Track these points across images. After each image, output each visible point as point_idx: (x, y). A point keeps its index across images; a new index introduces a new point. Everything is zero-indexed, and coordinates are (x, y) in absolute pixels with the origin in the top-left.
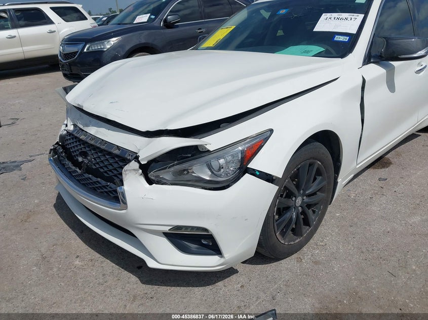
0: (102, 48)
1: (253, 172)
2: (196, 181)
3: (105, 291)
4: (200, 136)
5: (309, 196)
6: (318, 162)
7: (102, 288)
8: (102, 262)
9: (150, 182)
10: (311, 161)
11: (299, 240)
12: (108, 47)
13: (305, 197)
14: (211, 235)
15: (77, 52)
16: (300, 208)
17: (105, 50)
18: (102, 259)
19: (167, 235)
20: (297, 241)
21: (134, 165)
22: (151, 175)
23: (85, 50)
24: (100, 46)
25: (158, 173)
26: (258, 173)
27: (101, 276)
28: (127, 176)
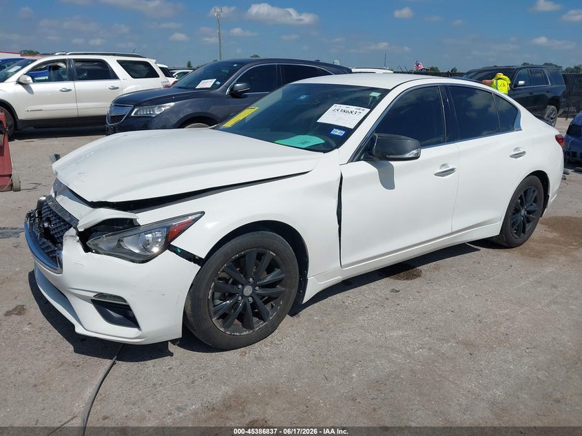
0: (151, 114)
1: (174, 250)
2: (126, 253)
3: (38, 355)
4: (136, 211)
5: (263, 286)
6: (271, 253)
7: (37, 352)
8: (50, 331)
9: (87, 249)
10: (261, 250)
11: (247, 332)
12: (158, 113)
13: (257, 288)
14: (128, 306)
15: (124, 115)
16: (250, 299)
17: (154, 116)
18: (52, 328)
19: (94, 302)
20: (245, 333)
21: (72, 231)
22: (90, 243)
23: (133, 115)
24: (150, 111)
25: (96, 242)
26: (179, 251)
27: (42, 343)
28: (67, 241)
